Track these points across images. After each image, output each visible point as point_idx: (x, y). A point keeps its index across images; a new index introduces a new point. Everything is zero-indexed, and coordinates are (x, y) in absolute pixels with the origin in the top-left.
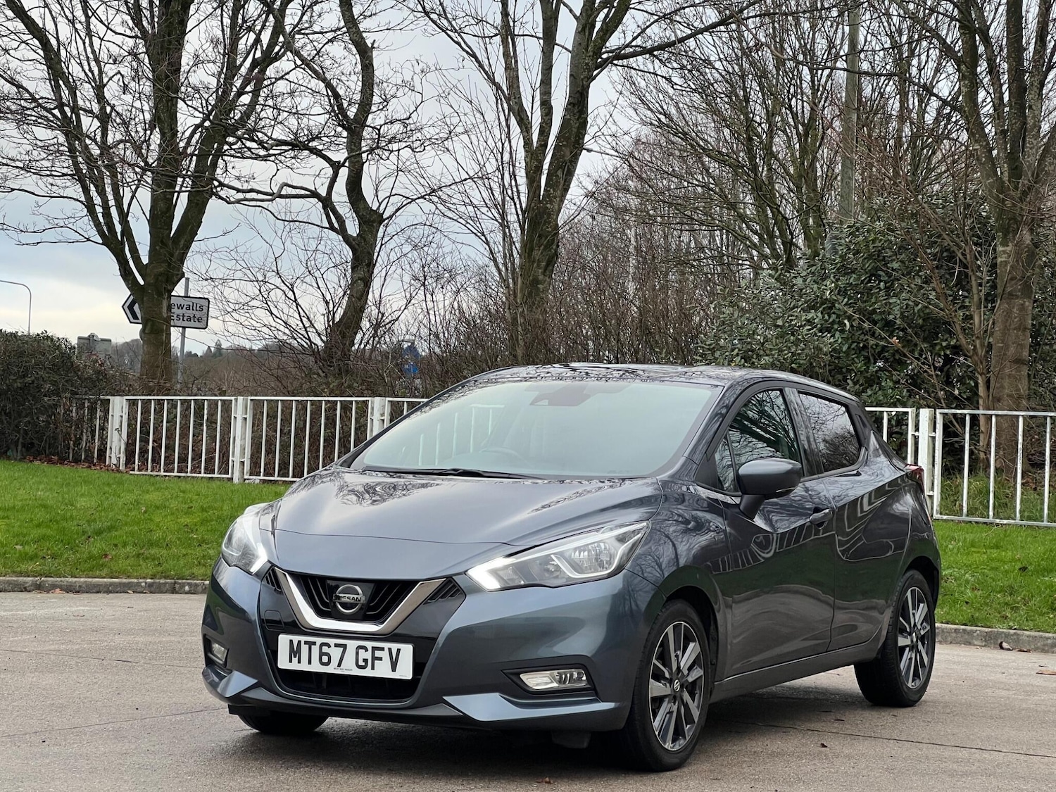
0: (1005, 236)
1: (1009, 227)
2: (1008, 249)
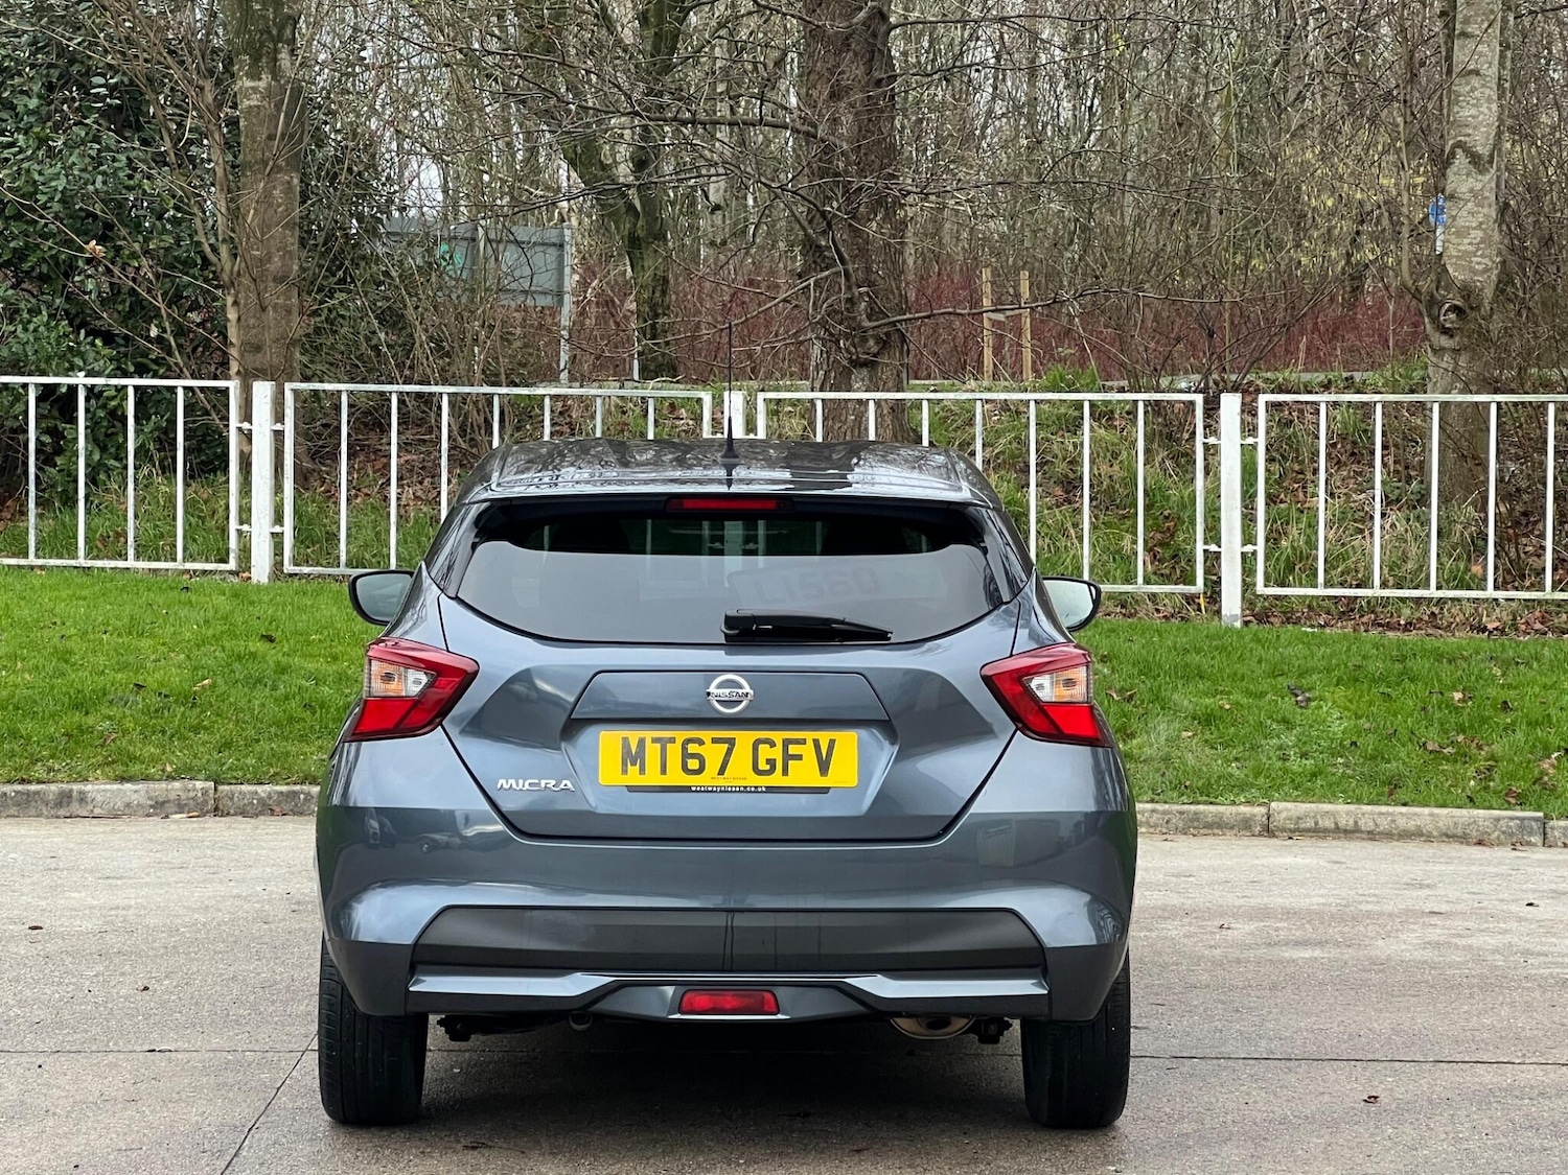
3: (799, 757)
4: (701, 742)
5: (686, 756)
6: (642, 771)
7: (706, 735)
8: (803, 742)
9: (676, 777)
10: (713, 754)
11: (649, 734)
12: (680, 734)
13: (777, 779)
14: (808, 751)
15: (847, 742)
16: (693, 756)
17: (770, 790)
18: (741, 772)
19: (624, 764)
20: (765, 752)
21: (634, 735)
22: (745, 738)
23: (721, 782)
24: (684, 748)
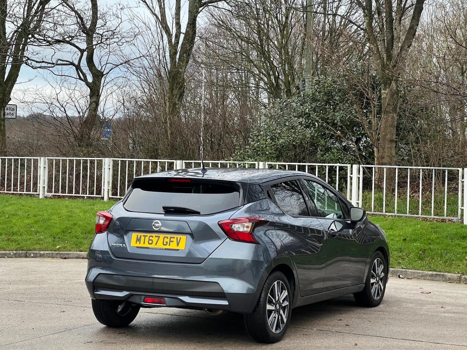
0: (385, 86)
1: (387, 82)
2: (387, 91)
3: (173, 242)
4: (152, 237)
5: (149, 240)
6: (140, 243)
7: (154, 235)
8: (174, 238)
9: (147, 245)
10: (155, 239)
11: (142, 234)
12: (149, 235)
13: (167, 247)
14: (175, 240)
15: (184, 238)
16: (151, 240)
17: (166, 249)
18: (160, 245)
19: (136, 241)
20: (166, 240)
21: (139, 234)
22: (162, 236)
23: (156, 247)
24: (149, 238)
